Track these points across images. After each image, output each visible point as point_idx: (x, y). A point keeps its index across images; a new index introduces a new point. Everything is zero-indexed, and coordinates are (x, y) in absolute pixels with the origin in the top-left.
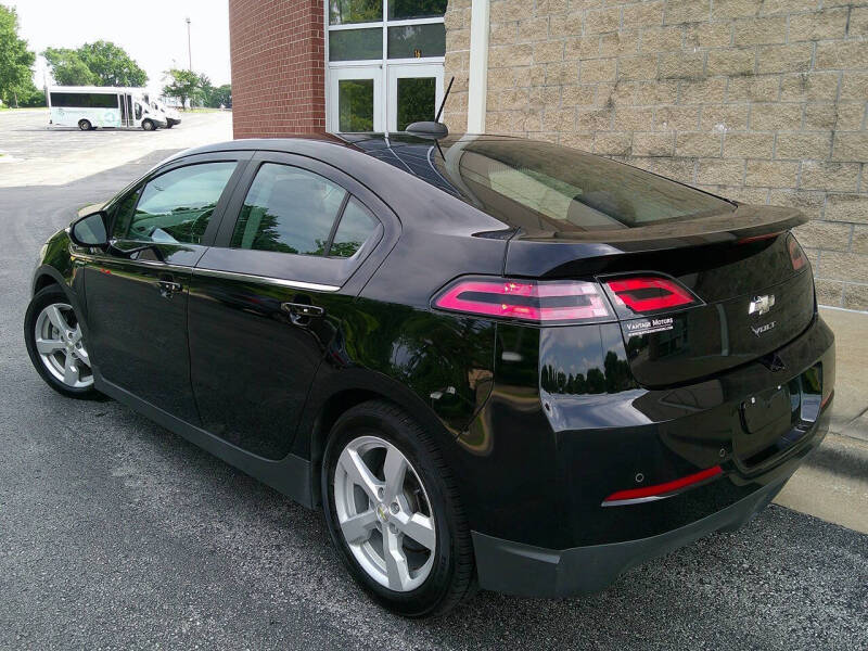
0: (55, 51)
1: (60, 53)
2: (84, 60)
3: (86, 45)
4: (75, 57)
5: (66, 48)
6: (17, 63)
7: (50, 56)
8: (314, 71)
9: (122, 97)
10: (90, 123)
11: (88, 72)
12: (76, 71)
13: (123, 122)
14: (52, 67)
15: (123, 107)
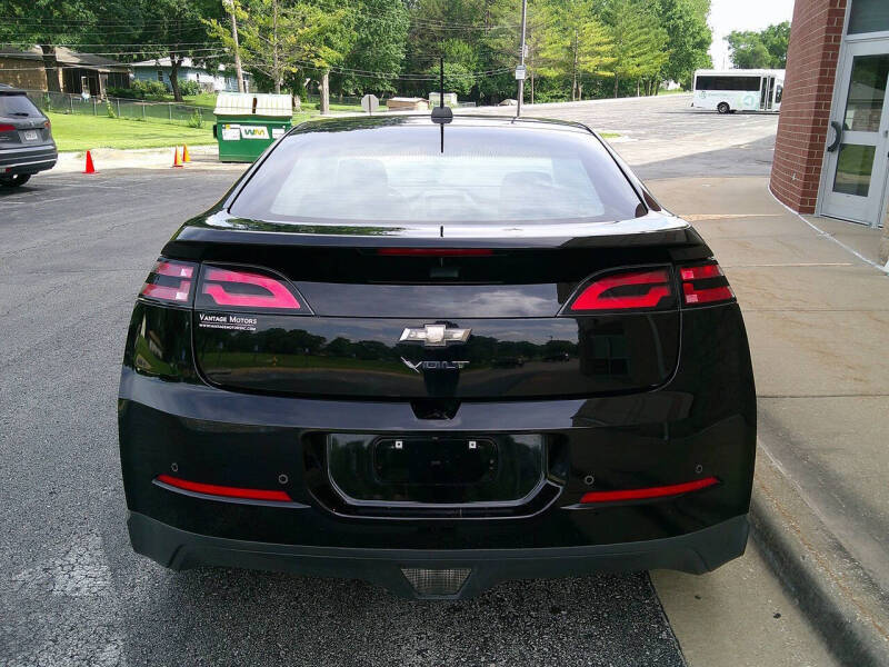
0: (739, 34)
1: (744, 35)
2: (765, 42)
3: (771, 27)
4: (756, 39)
5: (750, 31)
6: (694, 47)
7: (733, 39)
8: (826, 48)
9: (765, 79)
10: (728, 106)
11: (766, 54)
12: (755, 54)
13: (762, 105)
14: (732, 50)
15: (764, 90)
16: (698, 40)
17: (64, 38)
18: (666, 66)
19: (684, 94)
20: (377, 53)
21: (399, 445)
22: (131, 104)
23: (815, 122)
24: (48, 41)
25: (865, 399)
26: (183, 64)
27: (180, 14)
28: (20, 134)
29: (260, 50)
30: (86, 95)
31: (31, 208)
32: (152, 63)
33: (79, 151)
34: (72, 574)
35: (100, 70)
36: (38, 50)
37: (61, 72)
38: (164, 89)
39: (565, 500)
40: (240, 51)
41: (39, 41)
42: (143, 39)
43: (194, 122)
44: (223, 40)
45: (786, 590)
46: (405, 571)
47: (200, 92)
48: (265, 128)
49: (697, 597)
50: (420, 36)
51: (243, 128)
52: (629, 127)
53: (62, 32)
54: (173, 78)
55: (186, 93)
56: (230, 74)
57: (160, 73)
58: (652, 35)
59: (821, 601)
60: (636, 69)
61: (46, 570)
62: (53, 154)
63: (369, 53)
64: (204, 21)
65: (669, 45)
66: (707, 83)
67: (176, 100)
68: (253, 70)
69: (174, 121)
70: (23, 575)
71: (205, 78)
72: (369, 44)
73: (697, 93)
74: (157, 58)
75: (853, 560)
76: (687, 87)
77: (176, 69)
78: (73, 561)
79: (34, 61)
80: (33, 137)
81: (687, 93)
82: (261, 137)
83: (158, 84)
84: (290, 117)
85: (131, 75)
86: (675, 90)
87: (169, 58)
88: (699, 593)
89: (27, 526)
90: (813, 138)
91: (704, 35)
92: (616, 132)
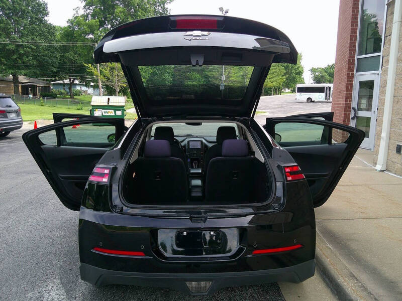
0: (315, 69)
1: (317, 69)
2: (326, 72)
3: (329, 66)
4: (323, 71)
5: (320, 67)
6: (296, 74)
7: (313, 71)
8: (348, 77)
9: (327, 88)
10: (311, 99)
11: (327, 77)
12: (322, 76)
13: (326, 99)
14: (313, 75)
15: (326, 92)
16: (298, 71)
17: (23, 71)
18: (284, 82)
19: (293, 94)
20: (160, 78)
21: (185, 233)
22: (52, 100)
23: (346, 107)
24: (16, 73)
25: (365, 220)
26: (75, 83)
27: (75, 61)
28: (8, 114)
29: (110, 77)
30: (31, 96)
31: (12, 146)
32: (61, 82)
33: (31, 121)
34: (50, 294)
35: (38, 85)
36: (11, 77)
37: (20, 86)
38: (65, 93)
39: (246, 253)
40: (101, 78)
41: (12, 73)
42: (57, 72)
43: (79, 107)
44: (93, 73)
45: (333, 293)
46: (187, 283)
47: (82, 94)
48: (113, 111)
49: (299, 297)
50: (179, 71)
51: (103, 111)
52: (269, 109)
53: (22, 69)
54: (70, 89)
55: (76, 95)
56: (96, 87)
57: (64, 86)
58: (278, 70)
59: (346, 296)
60: (271, 84)
61: (39, 293)
62: (21, 123)
63: (156, 78)
64: (85, 65)
65: (285, 74)
66: (302, 90)
67: (71, 98)
68: (106, 85)
69: (71, 107)
70: (30, 295)
71: (84, 89)
72: (157, 74)
73: (298, 94)
74: (63, 80)
75: (358, 280)
76: (293, 91)
77: (72, 85)
78: (50, 289)
79: (9, 81)
80: (13, 115)
81: (294, 94)
82: (112, 114)
83: (63, 91)
84: (124, 106)
85: (51, 87)
86: (289, 92)
87: (68, 80)
88: (299, 295)
89: (29, 277)
90: (345, 114)
91: (300, 69)
92: (264, 111)
